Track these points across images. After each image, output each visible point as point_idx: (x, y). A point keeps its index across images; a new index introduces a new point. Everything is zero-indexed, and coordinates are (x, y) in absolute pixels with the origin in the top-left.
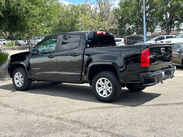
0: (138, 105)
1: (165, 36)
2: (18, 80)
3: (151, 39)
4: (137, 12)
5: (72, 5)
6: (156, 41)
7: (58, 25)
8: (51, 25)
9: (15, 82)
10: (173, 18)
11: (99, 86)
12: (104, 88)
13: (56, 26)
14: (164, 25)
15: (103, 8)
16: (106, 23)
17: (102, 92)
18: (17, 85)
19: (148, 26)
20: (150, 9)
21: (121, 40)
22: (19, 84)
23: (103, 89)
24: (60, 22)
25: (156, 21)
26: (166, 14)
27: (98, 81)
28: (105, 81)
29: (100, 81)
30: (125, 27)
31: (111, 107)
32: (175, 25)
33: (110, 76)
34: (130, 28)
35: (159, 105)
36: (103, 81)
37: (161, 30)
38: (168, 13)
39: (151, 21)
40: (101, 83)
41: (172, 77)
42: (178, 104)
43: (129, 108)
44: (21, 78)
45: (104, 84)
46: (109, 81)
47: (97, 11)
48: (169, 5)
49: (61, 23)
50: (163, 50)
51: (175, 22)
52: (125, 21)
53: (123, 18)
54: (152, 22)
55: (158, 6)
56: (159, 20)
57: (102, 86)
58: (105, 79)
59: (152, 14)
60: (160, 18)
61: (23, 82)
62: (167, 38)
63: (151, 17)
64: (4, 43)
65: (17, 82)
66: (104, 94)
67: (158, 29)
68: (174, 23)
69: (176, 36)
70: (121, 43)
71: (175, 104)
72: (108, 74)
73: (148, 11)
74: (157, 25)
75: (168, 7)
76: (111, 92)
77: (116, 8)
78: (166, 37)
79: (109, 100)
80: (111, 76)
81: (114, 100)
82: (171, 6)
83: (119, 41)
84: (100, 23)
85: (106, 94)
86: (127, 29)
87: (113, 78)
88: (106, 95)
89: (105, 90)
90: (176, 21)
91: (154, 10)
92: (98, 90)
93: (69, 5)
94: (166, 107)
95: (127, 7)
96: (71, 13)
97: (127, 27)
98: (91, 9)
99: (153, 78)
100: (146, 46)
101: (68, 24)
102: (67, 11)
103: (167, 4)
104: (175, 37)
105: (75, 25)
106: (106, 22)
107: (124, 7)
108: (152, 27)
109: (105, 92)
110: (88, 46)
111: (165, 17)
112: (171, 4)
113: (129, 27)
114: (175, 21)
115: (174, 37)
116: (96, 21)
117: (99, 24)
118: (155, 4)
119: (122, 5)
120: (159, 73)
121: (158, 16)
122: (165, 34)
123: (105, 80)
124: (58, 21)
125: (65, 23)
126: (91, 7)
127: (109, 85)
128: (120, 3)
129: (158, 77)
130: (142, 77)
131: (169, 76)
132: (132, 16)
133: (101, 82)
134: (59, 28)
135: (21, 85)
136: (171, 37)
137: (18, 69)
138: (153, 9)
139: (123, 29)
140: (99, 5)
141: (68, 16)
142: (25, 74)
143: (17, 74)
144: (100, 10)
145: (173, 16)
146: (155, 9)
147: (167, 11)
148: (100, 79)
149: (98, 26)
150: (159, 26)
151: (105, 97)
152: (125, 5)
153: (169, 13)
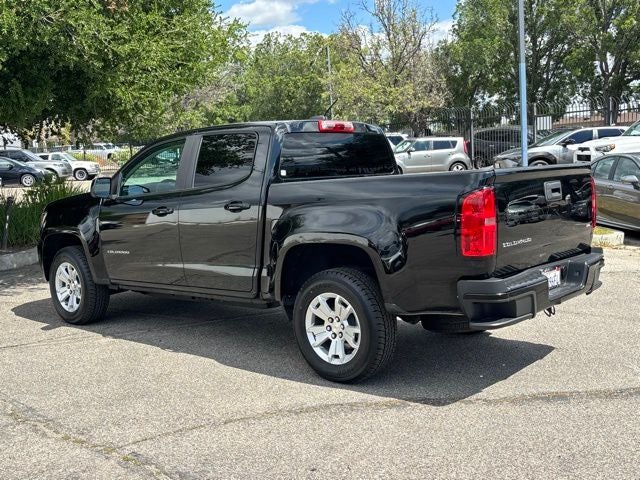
0: (454, 400)
1: (595, 131)
2: (66, 288)
3: (550, 138)
4: (512, 54)
5: (313, 35)
6: (565, 146)
7: (269, 101)
8: (251, 98)
9: (59, 295)
10: (625, 72)
11: (318, 321)
12: (334, 330)
13: (262, 102)
14: (598, 94)
15: (399, 43)
16: (409, 88)
17: (326, 345)
18: (63, 304)
19: (545, 98)
20: (551, 45)
21: (454, 144)
22: (70, 303)
23: (329, 335)
24: (276, 90)
25: (572, 82)
26: (603, 60)
27: (314, 302)
28: (337, 305)
29: (318, 306)
30: (473, 101)
31: (352, 406)
32: (631, 92)
33: (354, 286)
34: (488, 104)
35: (535, 398)
36: (331, 303)
37: (589, 108)
38: (608, 54)
39: (555, 83)
40: (324, 312)
41: (591, 290)
42: (610, 395)
43: (419, 412)
44: (76, 282)
45: (332, 314)
46: (350, 306)
47: (380, 52)
48: (612, 31)
49: (277, 92)
50: (554, 191)
51: (631, 84)
52: (473, 83)
53: (466, 75)
54: (557, 86)
55: (578, 33)
56: (581, 79)
57: (327, 323)
58: (338, 298)
59: (559, 59)
60: (583, 72)
61: (80, 297)
62: (602, 135)
63: (557, 68)
64: (109, 155)
65: (65, 295)
66: (332, 351)
67: (578, 108)
68: (629, 87)
69: (631, 130)
70: (456, 152)
71: (596, 394)
72: (346, 280)
73: (546, 50)
74: (573, 94)
75: (610, 36)
76: (356, 347)
77: (445, 41)
78: (599, 131)
79: (352, 377)
80: (358, 289)
81: (369, 375)
82: (621, 32)
83: (449, 147)
84: (388, 89)
85: (340, 352)
86: (481, 106)
87: (362, 294)
88: (341, 356)
89: (338, 338)
90: (634, 81)
91: (566, 47)
92: (315, 336)
93: (303, 37)
94: (562, 408)
95: (478, 41)
96: (308, 61)
97: (480, 100)
98: (363, 47)
99: (508, 300)
100: (481, 178)
101: (300, 94)
102: (298, 57)
103: (606, 27)
104: (628, 134)
105: (320, 97)
106: (407, 87)
107: (468, 38)
108: (558, 99)
109: (337, 347)
110: (283, 173)
111: (599, 69)
112: (618, 26)
113: (487, 100)
114: (631, 80)
115: (623, 131)
116: (377, 85)
117: (384, 92)
118: (569, 29)
119: (463, 34)
120: (535, 280)
121: (577, 65)
122: (600, 124)
123: (337, 300)
124: (269, 87)
125: (289, 91)
126: (363, 42)
127: (351, 320)
128: (456, 27)
129: (532, 296)
130: (466, 297)
131: (577, 288)
132: (495, 66)
133: (325, 306)
134: (273, 108)
135: (76, 306)
136: (616, 133)
137: (66, 251)
138: (562, 42)
139: (468, 106)
140: (389, 35)
141: (301, 71)
142: (85, 270)
143: (62, 268)
144: (392, 48)
145: (627, 63)
146: (569, 44)
147: (606, 48)
148: (321, 298)
149: (383, 98)
150: (580, 98)
151: (336, 362)
152: (471, 33)
153: (612, 55)
